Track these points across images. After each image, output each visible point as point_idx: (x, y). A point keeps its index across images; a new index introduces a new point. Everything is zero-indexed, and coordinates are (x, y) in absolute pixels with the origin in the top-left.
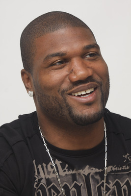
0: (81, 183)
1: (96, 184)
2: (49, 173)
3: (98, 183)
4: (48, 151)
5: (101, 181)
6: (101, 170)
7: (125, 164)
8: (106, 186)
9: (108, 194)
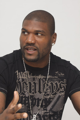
0: (37, 82)
2: (24, 76)
6: (45, 77)
7: (56, 76)
8: (47, 84)
9: (48, 87)
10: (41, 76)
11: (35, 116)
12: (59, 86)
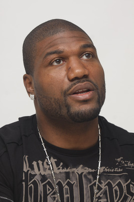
0: (74, 181)
1: (88, 183)
2: (45, 169)
3: (91, 182)
4: (45, 149)
5: (94, 180)
6: (94, 170)
7: (117, 166)
8: (98, 186)
9: (100, 193)
10: (82, 168)
12: (125, 191)
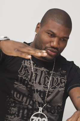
11: (41, 109)
